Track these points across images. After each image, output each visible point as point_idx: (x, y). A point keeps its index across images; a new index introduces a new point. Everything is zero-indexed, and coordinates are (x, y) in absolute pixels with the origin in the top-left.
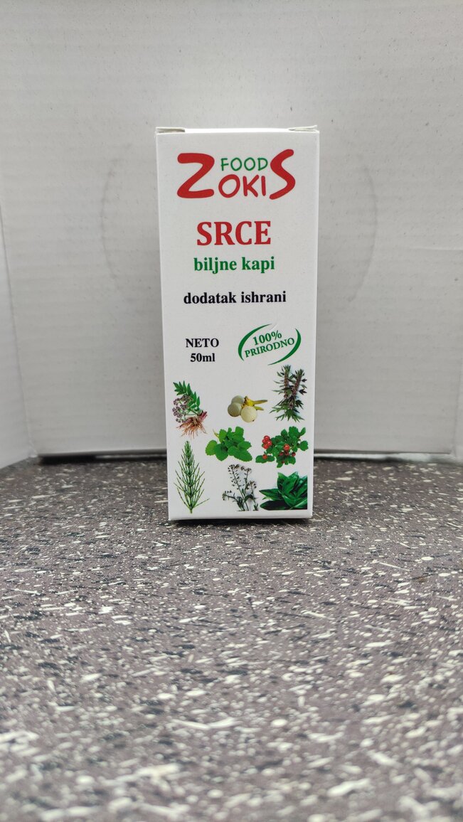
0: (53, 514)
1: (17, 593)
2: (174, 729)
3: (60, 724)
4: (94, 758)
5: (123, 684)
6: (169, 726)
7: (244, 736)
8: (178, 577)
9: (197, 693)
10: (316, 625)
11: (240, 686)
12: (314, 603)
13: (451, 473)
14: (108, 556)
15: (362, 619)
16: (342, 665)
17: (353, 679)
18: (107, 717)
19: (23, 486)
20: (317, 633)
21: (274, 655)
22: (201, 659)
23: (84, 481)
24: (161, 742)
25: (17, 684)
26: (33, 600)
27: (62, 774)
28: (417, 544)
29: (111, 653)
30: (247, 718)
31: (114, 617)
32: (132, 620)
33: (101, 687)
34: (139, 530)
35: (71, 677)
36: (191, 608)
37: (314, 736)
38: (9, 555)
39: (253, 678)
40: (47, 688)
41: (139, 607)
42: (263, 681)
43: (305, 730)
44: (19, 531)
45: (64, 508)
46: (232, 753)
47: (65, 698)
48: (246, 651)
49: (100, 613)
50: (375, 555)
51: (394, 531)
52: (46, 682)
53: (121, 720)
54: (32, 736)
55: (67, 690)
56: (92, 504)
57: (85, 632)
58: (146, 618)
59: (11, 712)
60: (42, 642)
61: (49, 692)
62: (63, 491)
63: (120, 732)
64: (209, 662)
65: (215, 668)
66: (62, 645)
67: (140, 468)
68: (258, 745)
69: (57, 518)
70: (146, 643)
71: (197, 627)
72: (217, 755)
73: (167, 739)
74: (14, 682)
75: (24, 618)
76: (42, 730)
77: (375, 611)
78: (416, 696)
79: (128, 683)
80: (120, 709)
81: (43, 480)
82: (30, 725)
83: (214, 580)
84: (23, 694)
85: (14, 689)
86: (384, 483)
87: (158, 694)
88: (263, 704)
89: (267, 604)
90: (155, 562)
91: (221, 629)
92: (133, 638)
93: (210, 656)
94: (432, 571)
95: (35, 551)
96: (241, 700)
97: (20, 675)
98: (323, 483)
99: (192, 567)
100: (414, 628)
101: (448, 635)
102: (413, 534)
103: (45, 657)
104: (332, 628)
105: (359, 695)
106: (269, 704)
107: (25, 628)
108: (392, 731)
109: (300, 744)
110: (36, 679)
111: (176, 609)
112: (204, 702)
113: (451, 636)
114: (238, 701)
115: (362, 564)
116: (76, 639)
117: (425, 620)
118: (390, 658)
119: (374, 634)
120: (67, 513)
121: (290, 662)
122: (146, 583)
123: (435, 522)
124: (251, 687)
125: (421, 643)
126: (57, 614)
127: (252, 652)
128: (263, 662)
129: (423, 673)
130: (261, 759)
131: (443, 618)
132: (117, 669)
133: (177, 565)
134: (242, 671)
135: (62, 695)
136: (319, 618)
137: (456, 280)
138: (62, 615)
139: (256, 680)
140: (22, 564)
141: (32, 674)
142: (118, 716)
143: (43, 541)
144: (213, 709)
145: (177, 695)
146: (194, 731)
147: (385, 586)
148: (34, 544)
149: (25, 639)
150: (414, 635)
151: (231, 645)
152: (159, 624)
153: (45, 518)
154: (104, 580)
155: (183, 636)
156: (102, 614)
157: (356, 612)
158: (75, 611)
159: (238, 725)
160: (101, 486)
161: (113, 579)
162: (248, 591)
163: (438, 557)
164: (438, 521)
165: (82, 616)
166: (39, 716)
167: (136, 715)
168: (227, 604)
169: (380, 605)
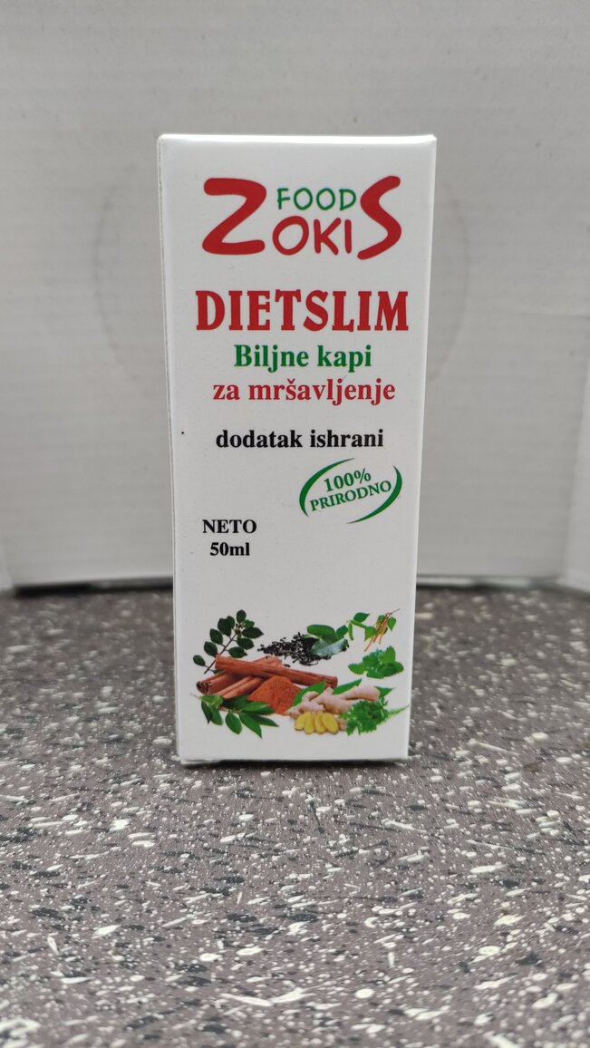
0: (38, 676)
2: (224, 1007)
3: (68, 1005)
5: (151, 939)
7: (319, 1015)
9: (251, 951)
10: (402, 841)
11: (308, 939)
12: (397, 808)
13: (560, 605)
14: (118, 740)
15: (463, 830)
16: (442, 902)
17: (456, 923)
18: (132, 991)
20: (405, 854)
21: (352, 890)
22: (253, 898)
23: (77, 623)
24: (207, 1029)
25: (6, 944)
26: (19, 811)
28: (525, 714)
29: (131, 892)
30: (321, 989)
31: (132, 836)
32: (156, 839)
33: (121, 945)
34: (156, 698)
35: (79, 931)
36: (234, 818)
37: (411, 1012)
39: (325, 928)
40: (47, 948)
41: (165, 819)
42: (338, 930)
43: (399, 1003)
45: (53, 665)
46: (305, 1043)
47: (73, 965)
48: (312, 884)
49: (111, 830)
50: (471, 732)
51: (493, 694)
52: (46, 940)
53: (152, 996)
54: (32, 1025)
55: (75, 952)
56: (91, 659)
57: (92, 859)
58: (175, 836)
60: (36, 876)
61: (50, 955)
62: (49, 640)
63: (152, 1015)
64: (264, 904)
65: (272, 911)
66: (63, 881)
67: (152, 602)
68: (338, 1028)
69: (45, 682)
70: (177, 875)
71: (245, 849)
73: (215, 1024)
75: (8, 839)
76: (45, 1015)
77: (478, 818)
78: (540, 946)
79: (157, 939)
80: (150, 979)
81: (22, 621)
82: (28, 1009)
83: (262, 774)
84: (16, 960)
86: (474, 622)
87: (199, 954)
88: (342, 966)
89: (336, 810)
91: (277, 851)
92: (160, 869)
93: (265, 894)
94: (547, 755)
95: (17, 733)
96: (310, 960)
97: (10, 930)
100: (530, 843)
101: (576, 851)
102: (519, 698)
103: (42, 900)
104: (425, 845)
105: (467, 948)
106: (348, 966)
107: (11, 854)
108: (515, 1000)
109: (394, 1025)
110: (31, 935)
111: (214, 821)
112: (262, 965)
113: (579, 854)
114: (307, 963)
115: (456, 746)
116: (82, 872)
117: (544, 830)
118: (503, 889)
119: (479, 853)
120: (58, 673)
121: (371, 899)
123: (545, 679)
124: (323, 940)
125: (541, 864)
126: (53, 832)
127: (320, 885)
128: (336, 901)
129: (547, 911)
131: (567, 826)
132: (141, 916)
134: (309, 916)
135: (69, 959)
136: (407, 830)
138: (60, 833)
139: (329, 929)
141: (25, 928)
142: (147, 990)
143: (28, 717)
144: (274, 975)
145: (223, 955)
146: (251, 1010)
147: (488, 779)
148: (15, 723)
150: (531, 852)
151: (293, 876)
152: (193, 846)
153: (29, 682)
154: (114, 778)
155: (227, 864)
156: (115, 832)
157: (454, 821)
158: (79, 828)
159: (311, 999)
160: (101, 631)
161: (126, 775)
162: (309, 791)
163: (553, 732)
164: (549, 677)
165: (87, 834)
166: (39, 994)
167: (170, 987)
168: (283, 811)
169: (484, 808)
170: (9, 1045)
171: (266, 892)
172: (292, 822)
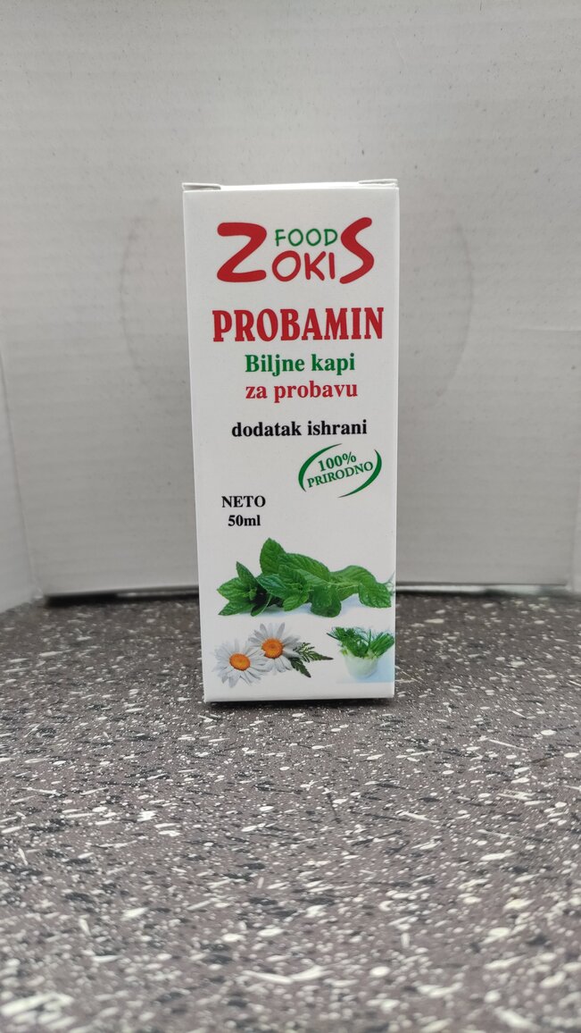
0: (68, 679)
1: (31, 793)
2: (247, 983)
3: (99, 981)
4: (148, 1029)
5: (177, 921)
6: (241, 980)
7: (336, 991)
8: (236, 766)
9: (272, 931)
10: (416, 830)
11: (326, 920)
12: (411, 800)
13: (568, 610)
14: (144, 738)
15: (474, 820)
16: (453, 887)
17: (468, 906)
18: (160, 970)
19: (25, 639)
20: (418, 843)
21: (367, 875)
22: (273, 883)
23: (105, 630)
24: (231, 1004)
25: (40, 926)
26: (51, 803)
28: (533, 713)
29: (157, 878)
30: (339, 967)
31: (158, 826)
32: (181, 829)
33: (149, 927)
34: (181, 699)
35: (108, 913)
36: (255, 810)
37: (425, 989)
38: (16, 739)
39: (342, 911)
40: (79, 929)
41: (189, 810)
42: (355, 913)
43: (414, 980)
44: (26, 704)
45: (82, 669)
46: (323, 1016)
47: (103, 944)
48: (330, 870)
49: (139, 820)
50: (482, 728)
51: (503, 694)
52: (77, 922)
53: (178, 973)
54: (65, 1000)
55: (105, 933)
56: (118, 664)
57: (122, 848)
58: (199, 826)
59: (36, 966)
60: (68, 864)
61: (82, 936)
62: (79, 645)
63: (177, 990)
64: (284, 888)
65: (291, 895)
66: (93, 868)
67: (175, 610)
68: (355, 1003)
69: (74, 685)
70: (201, 862)
71: (265, 838)
72: (304, 1020)
73: (238, 999)
74: (37, 922)
75: (42, 829)
76: (78, 990)
77: (489, 809)
78: (548, 928)
79: (183, 921)
80: (176, 958)
81: (52, 629)
82: (62, 984)
83: (281, 769)
84: (50, 940)
85: (37, 933)
86: (485, 627)
87: (222, 934)
88: (358, 945)
89: (352, 802)
90: (205, 745)
91: (296, 840)
92: (185, 856)
93: (285, 880)
94: (555, 750)
95: (49, 732)
96: (328, 941)
97: (44, 912)
98: (410, 628)
99: (252, 752)
100: (538, 832)
102: (529, 697)
103: (74, 885)
104: (437, 834)
105: (478, 929)
106: (364, 946)
107: (45, 843)
108: (524, 978)
109: (408, 1001)
110: (64, 917)
111: (236, 812)
112: (282, 945)
114: (325, 943)
115: (467, 742)
116: (112, 859)
117: (552, 820)
118: (512, 876)
119: (489, 842)
120: (87, 677)
121: (386, 884)
122: (195, 776)
123: (554, 680)
124: (340, 922)
125: (549, 852)
126: (83, 822)
127: (337, 871)
128: (352, 886)
129: (555, 895)
131: (574, 817)
132: (168, 899)
133: (232, 749)
134: (327, 900)
135: (100, 940)
136: (419, 820)
137: (573, 368)
138: (90, 824)
139: (346, 912)
140: (33, 752)
141: (57, 910)
142: (173, 967)
143: (59, 718)
144: (294, 954)
145: (246, 935)
146: (271, 986)
147: (499, 773)
148: (47, 723)
149: (46, 859)
150: (539, 841)
151: (311, 863)
152: (217, 835)
153: (59, 684)
154: (141, 773)
155: (248, 852)
156: (142, 822)
157: (465, 812)
158: (108, 818)
159: (328, 977)
160: (128, 637)
161: (153, 771)
162: (327, 784)
163: (561, 729)
164: (558, 678)
165: (116, 825)
166: (72, 971)
167: (195, 965)
168: (301, 803)
169: (494, 800)
170: (45, 1018)
171: (285, 878)
172: (310, 813)
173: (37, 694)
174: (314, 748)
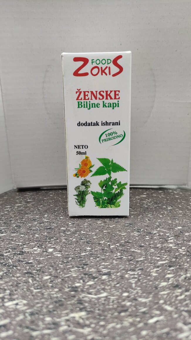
0: (25, 212)
1: (13, 244)
2: (83, 298)
3: (36, 297)
4: (51, 310)
5: (60, 280)
6: (81, 296)
7: (111, 300)
8: (79, 236)
9: (91, 283)
10: (137, 255)
11: (108, 280)
12: (135, 246)
13: (186, 193)
14: (49, 229)
15: (156, 252)
16: (149, 271)
17: (154, 276)
18: (55, 293)
19: (11, 201)
20: (138, 258)
21: (121, 267)
22: (91, 269)
23: (36, 198)
24: (78, 303)
25: (16, 281)
26: (20, 247)
27: (38, 317)
28: (175, 222)
29: (54, 268)
30: (112, 293)
31: (54, 253)
32: (62, 254)
33: (51, 282)
34: (61, 218)
35: (38, 278)
36: (85, 249)
37: (140, 299)
38: (8, 229)
39: (113, 277)
40: (29, 282)
41: (64, 249)
42: (117, 278)
43: (136, 297)
44: (11, 219)
45: (29, 209)
46: (107, 307)
48: (109, 266)
49: (48, 251)
50: (158, 226)
51: (165, 217)
52: (28, 280)
53: (61, 294)
55: (37, 283)
56: (41, 208)
57: (43, 259)
58: (67, 253)
59: (15, 292)
60: (25, 264)
61: (30, 284)
62: (28, 202)
63: (61, 299)
64: (95, 271)
65: (97, 273)
66: (34, 265)
67: (59, 193)
68: (118, 303)
69: (27, 213)
70: (68, 263)
71: (89, 257)
72: (101, 308)
73: (80, 302)
74: (15, 280)
75: (17, 254)
76: (29, 299)
77: (161, 249)
78: (180, 283)
79: (62, 280)
80: (60, 290)
81: (19, 198)
82: (24, 297)
83: (94, 237)
84: (20, 285)
85: (15, 283)
86: (159, 198)
87: (75, 284)
88: (118, 287)
89: (116, 247)
90: (69, 231)
92: (63, 262)
93: (95, 268)
94: (182, 233)
95: (19, 227)
96: (109, 285)
97: (17, 277)
98: (135, 198)
99: (84, 232)
100: (177, 256)
102: (173, 218)
103: (27, 270)
104: (144, 256)
105: (157, 283)
106: (121, 287)
107: (18, 258)
108: (172, 297)
109: (134, 303)
110: (24, 279)
111: (79, 249)
112: (94, 287)
114: (108, 286)
115: (154, 230)
116: (39, 262)
117: (181, 252)
118: (168, 268)
119: (161, 258)
120: (31, 211)
121: (127, 270)
122: (66, 239)
123: (182, 213)
124: (113, 280)
125: (180, 261)
126: (30, 252)
127: (112, 266)
128: (117, 270)
129: (182, 273)
130: (119, 309)
131: (188, 251)
132: (57, 274)
133: (78, 232)
134: (108, 274)
135: (36, 285)
136: (138, 252)
137: (188, 114)
138: (32, 252)
139: (115, 277)
140: (14, 232)
141: (22, 277)
142: (59, 293)
143: (22, 223)
144: (98, 289)
145: (83, 284)
146: (91, 298)
147: (164, 239)
148: (18, 224)
149: (18, 262)
150: (177, 258)
151: (103, 264)
152: (73, 256)
153: (22, 213)
154: (49, 238)
155: (83, 260)
156: (49, 252)
157: (153, 250)
158: (38, 251)
159: (109, 296)
160: (44, 200)
161: (52, 238)
162: (109, 242)
163: (184, 227)
164: (183, 212)
165: (41, 253)
166: (27, 294)
167: (67, 292)
168: (100, 247)
169: (162, 246)
170: (18, 307)
172: (103, 250)
173: (15, 216)
174: (104, 231)
